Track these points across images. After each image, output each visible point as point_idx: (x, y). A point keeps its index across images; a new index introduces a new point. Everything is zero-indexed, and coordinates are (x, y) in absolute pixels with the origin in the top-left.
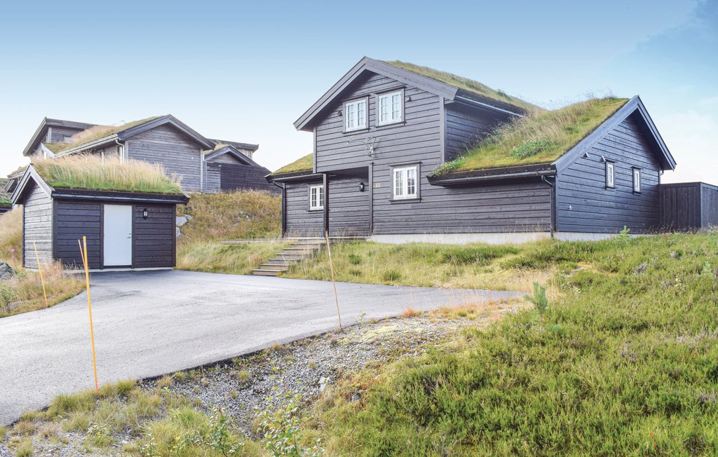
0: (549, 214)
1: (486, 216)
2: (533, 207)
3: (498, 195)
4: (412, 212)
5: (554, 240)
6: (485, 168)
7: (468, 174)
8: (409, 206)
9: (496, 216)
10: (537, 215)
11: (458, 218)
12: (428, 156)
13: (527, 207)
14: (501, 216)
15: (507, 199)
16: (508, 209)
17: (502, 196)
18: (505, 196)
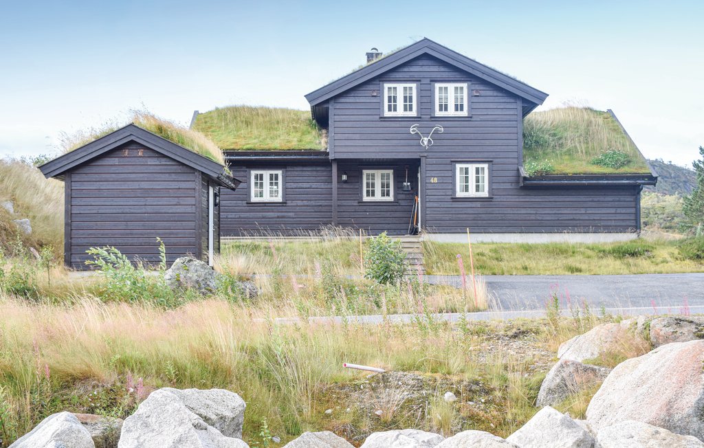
0: (633, 217)
1: (571, 217)
2: (619, 211)
3: (582, 198)
4: (481, 211)
5: (639, 239)
6: (584, 174)
7: (566, 177)
8: (479, 204)
9: (581, 218)
10: (622, 218)
11: (538, 218)
12: (502, 155)
13: (613, 211)
14: (586, 218)
15: (593, 203)
16: (594, 212)
17: (587, 200)
18: (591, 199)
